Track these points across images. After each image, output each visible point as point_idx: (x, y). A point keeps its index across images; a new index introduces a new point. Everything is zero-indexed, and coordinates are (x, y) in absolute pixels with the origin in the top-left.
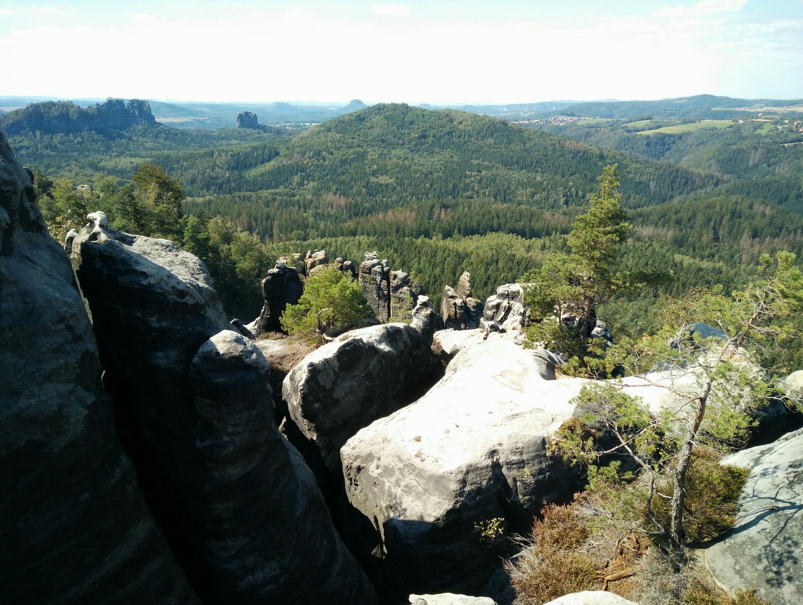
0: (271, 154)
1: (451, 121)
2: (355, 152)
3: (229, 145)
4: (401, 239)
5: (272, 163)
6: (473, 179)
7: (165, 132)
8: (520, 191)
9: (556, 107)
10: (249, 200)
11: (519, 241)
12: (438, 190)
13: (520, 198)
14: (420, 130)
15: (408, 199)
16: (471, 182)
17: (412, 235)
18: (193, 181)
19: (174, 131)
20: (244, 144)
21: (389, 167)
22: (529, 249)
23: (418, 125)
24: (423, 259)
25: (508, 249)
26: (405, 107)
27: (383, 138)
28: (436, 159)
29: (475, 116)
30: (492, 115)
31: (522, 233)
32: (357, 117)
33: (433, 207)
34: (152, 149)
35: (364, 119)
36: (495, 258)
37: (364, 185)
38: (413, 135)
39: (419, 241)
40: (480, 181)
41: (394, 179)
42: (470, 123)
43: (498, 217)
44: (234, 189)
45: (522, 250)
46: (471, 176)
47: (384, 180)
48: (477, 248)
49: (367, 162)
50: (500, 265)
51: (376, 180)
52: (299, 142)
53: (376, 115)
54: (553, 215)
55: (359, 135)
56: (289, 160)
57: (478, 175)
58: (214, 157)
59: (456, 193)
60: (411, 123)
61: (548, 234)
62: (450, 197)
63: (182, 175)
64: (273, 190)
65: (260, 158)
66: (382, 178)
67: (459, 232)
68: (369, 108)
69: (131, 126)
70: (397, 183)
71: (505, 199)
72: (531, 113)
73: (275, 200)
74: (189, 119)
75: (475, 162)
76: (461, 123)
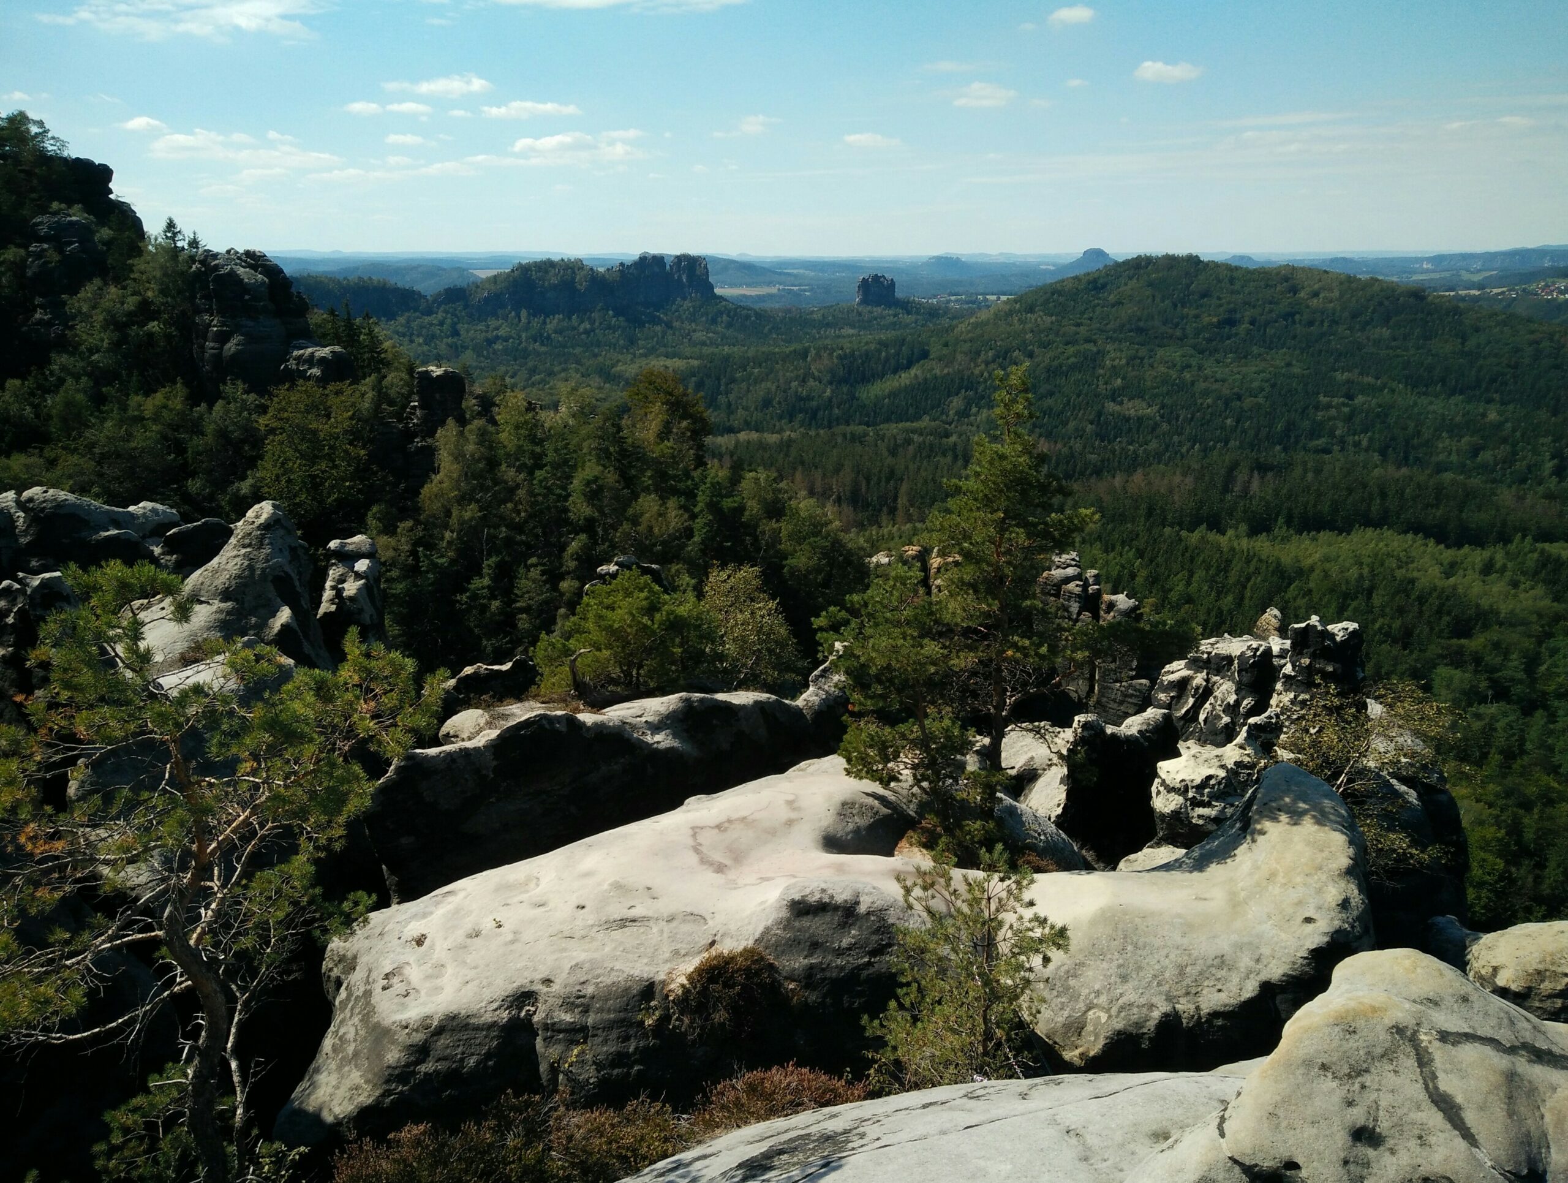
0: (913, 354)
1: (1294, 290)
2: (1079, 351)
3: (838, 337)
4: (1156, 531)
5: (913, 371)
6: (1333, 412)
7: (729, 312)
8: (1445, 442)
9: (1552, 260)
10: (861, 442)
11: (1429, 549)
12: (1252, 433)
13: (1442, 457)
14: (1221, 309)
15: (1184, 450)
16: (1330, 419)
17: (1180, 524)
18: (767, 403)
19: (745, 312)
20: (867, 336)
21: (1149, 383)
22: (1451, 569)
23: (1219, 298)
24: (1199, 574)
25: (1399, 567)
26: (1193, 261)
27: (1141, 324)
28: (1254, 369)
29: (1350, 279)
30: (1395, 279)
31: (1440, 534)
32: (1089, 282)
33: (1233, 467)
34: (703, 344)
35: (1104, 286)
36: (1367, 583)
37: (1091, 417)
38: (1206, 320)
39: (1194, 537)
40: (1349, 418)
41: (1155, 408)
42: (1336, 294)
43: (1383, 495)
44: (837, 419)
45: (1435, 571)
46: (1329, 406)
47: (1133, 408)
48: (1327, 559)
49: (1101, 371)
50: (1377, 600)
51: (1117, 408)
52: (969, 332)
53: (1130, 278)
54: (1521, 498)
55: (1091, 319)
56: (946, 366)
57: (1344, 404)
58: (809, 359)
59: (1292, 440)
60: (1205, 294)
61: (1504, 539)
62: (1278, 448)
63: (748, 390)
64: (908, 424)
65: (893, 362)
66: (1130, 405)
67: (1289, 523)
68: (1118, 265)
69: (673, 303)
70: (1162, 417)
71: (1406, 458)
72: (1487, 274)
73: (908, 442)
74: (773, 290)
75: (1341, 377)
76: (1316, 294)
